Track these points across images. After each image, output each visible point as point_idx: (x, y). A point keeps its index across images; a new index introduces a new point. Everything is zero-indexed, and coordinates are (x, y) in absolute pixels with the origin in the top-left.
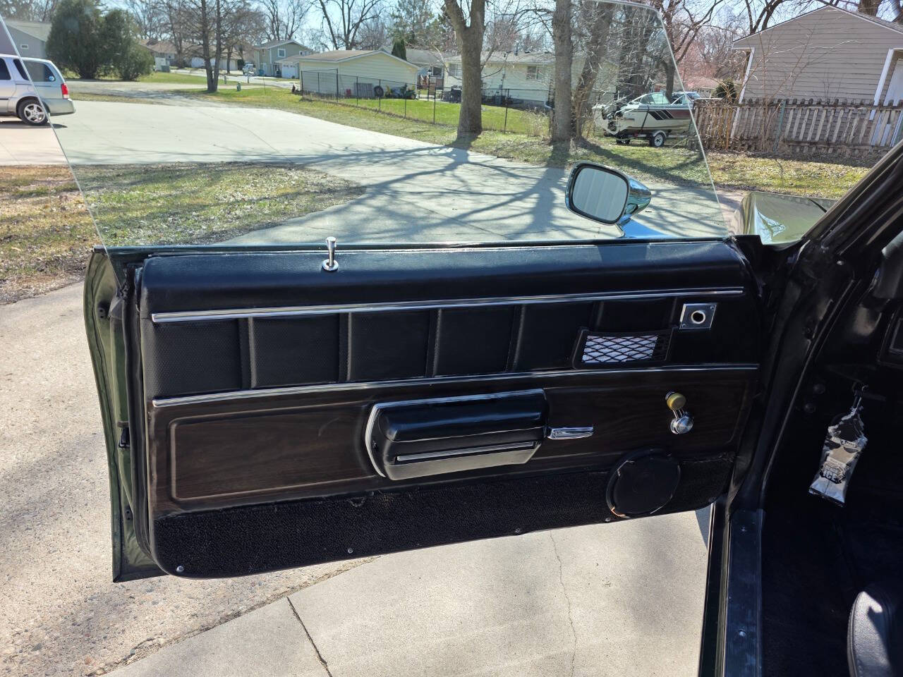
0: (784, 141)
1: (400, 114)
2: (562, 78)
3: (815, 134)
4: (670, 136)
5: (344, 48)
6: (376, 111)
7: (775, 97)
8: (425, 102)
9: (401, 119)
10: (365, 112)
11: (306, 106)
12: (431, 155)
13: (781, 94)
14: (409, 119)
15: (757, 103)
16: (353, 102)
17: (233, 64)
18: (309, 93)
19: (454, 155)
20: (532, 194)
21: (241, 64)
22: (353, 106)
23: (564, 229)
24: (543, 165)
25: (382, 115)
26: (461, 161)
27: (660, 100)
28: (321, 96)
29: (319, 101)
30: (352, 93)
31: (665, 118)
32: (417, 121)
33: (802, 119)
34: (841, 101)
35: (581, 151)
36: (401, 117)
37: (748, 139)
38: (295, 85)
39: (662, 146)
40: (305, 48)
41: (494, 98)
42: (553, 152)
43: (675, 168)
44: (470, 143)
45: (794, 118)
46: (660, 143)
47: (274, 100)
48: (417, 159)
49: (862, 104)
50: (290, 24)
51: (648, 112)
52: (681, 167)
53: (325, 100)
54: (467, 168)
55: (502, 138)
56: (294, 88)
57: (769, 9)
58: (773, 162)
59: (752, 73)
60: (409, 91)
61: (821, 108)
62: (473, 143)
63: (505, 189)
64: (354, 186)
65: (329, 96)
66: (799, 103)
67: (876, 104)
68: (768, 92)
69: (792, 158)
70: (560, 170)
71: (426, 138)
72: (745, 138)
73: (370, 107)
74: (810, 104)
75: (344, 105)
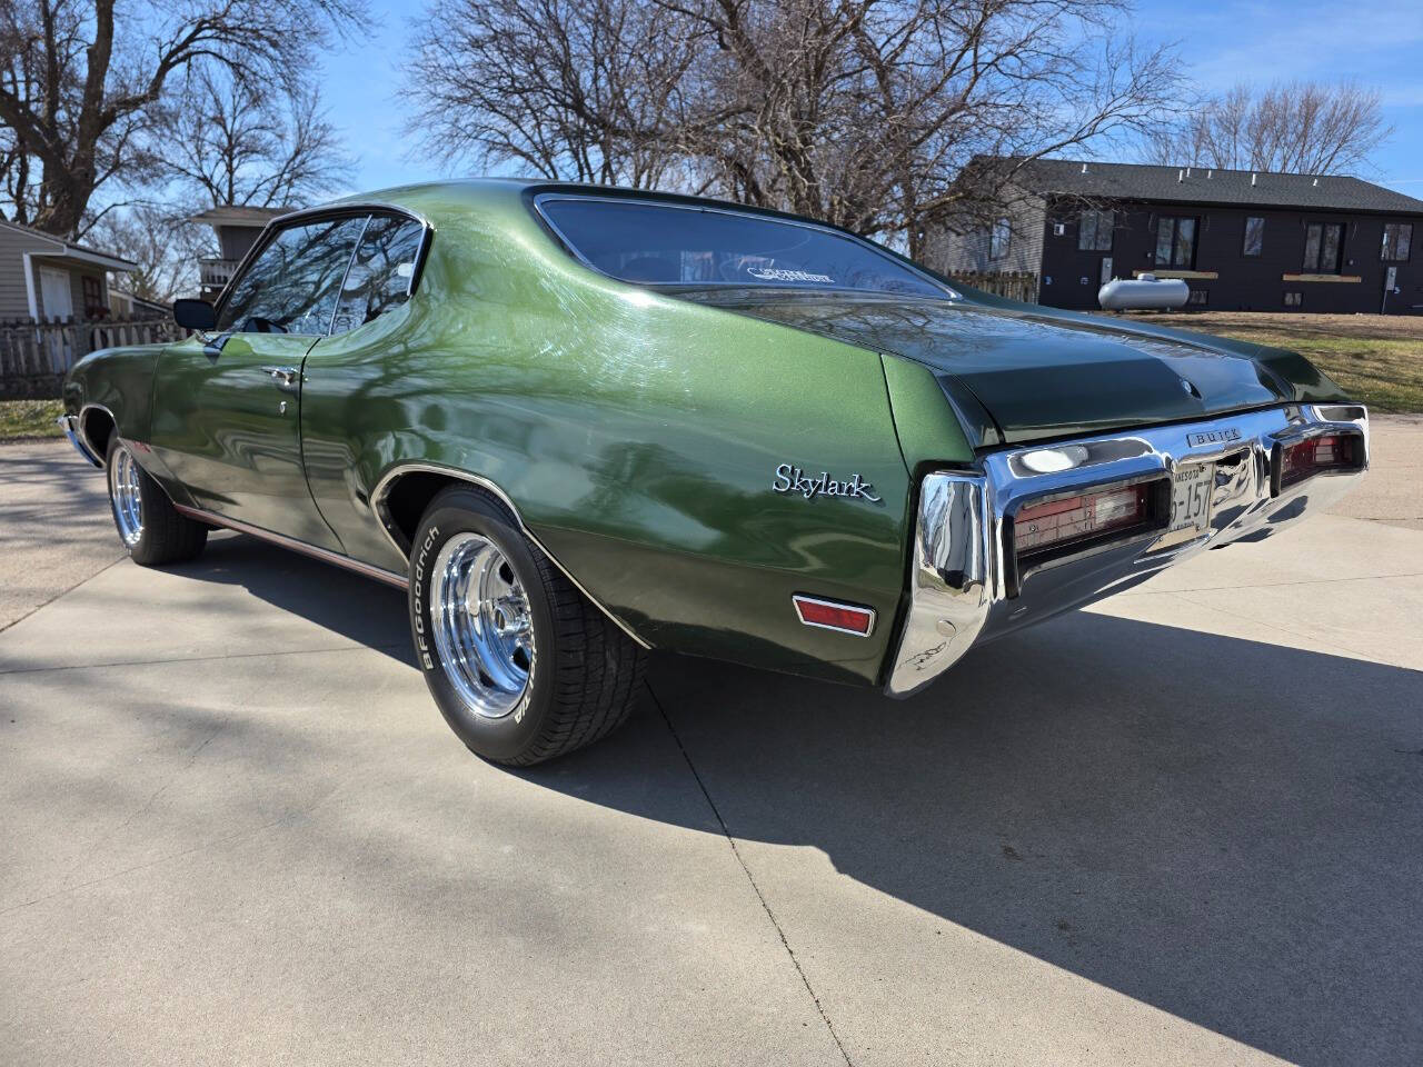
49: (18, 324)
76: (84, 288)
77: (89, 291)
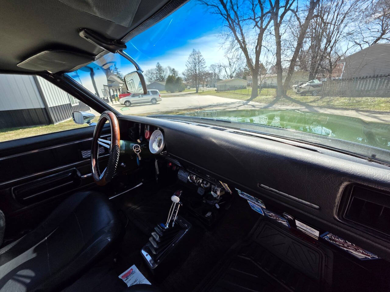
0: (356, 91)
3: (368, 88)
4: (319, 92)
5: (230, 78)
7: (352, 77)
8: (249, 89)
11: (217, 94)
13: (354, 76)
14: (241, 94)
15: (345, 80)
17: (205, 85)
18: (218, 90)
21: (207, 85)
27: (316, 82)
28: (222, 91)
30: (229, 89)
31: (317, 87)
32: (243, 95)
33: (363, 83)
34: (379, 75)
36: (239, 94)
42: (275, 100)
45: (360, 83)
46: (316, 95)
47: (210, 93)
50: (218, 74)
51: (311, 86)
55: (263, 97)
56: (216, 90)
59: (343, 71)
60: (245, 87)
61: (371, 79)
62: (253, 99)
66: (361, 78)
68: (349, 76)
72: (341, 91)
74: (366, 78)
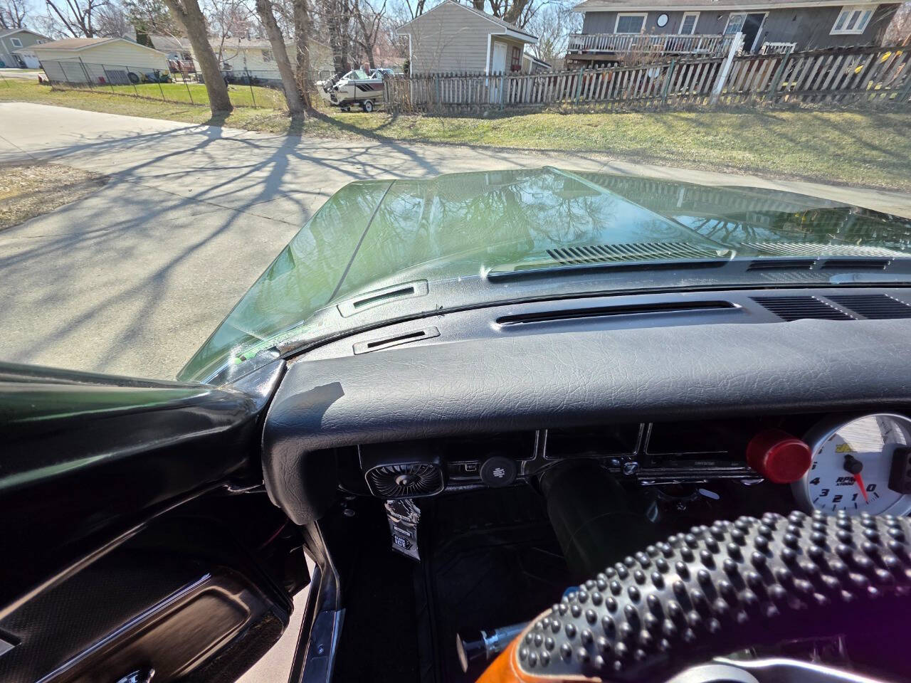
0: (442, 104)
1: (158, 97)
2: (281, 60)
3: (458, 98)
4: (376, 103)
5: (84, 37)
6: (134, 96)
7: (430, 72)
8: (182, 85)
9: (161, 102)
10: (123, 98)
11: (58, 96)
12: (187, 134)
13: (433, 69)
14: (169, 101)
15: (421, 76)
16: (108, 89)
18: (58, 83)
19: (209, 133)
20: (269, 163)
22: (110, 93)
23: (287, 194)
24: (285, 134)
25: (142, 100)
26: (214, 137)
27: (363, 77)
28: (73, 85)
29: (72, 90)
30: (106, 80)
31: (369, 90)
32: (176, 103)
33: (449, 87)
34: (468, 73)
35: (312, 120)
36: (160, 100)
37: (422, 104)
38: (40, 75)
39: (372, 111)
40: (41, 37)
41: (242, 78)
42: (292, 122)
43: (379, 129)
44: (224, 120)
45: (445, 87)
46: (370, 109)
47: (20, 92)
48: (173, 140)
49: (480, 75)
50: (14, 12)
51: (355, 85)
52: (382, 127)
53: (78, 88)
54: (219, 144)
55: (252, 113)
56: (40, 79)
57: (421, 4)
58: (437, 120)
59: (413, 55)
60: (164, 76)
61: (458, 79)
62: (226, 120)
63: (248, 161)
64: (98, 176)
65: (80, 84)
66: (445, 76)
67: (487, 75)
68: (426, 68)
69: (449, 116)
70: (297, 138)
71: (185, 119)
72: (419, 103)
73: (127, 93)
74: (452, 76)
75: (100, 93)
76: (513, 54)
77: (514, 56)
